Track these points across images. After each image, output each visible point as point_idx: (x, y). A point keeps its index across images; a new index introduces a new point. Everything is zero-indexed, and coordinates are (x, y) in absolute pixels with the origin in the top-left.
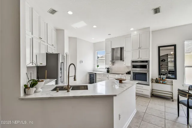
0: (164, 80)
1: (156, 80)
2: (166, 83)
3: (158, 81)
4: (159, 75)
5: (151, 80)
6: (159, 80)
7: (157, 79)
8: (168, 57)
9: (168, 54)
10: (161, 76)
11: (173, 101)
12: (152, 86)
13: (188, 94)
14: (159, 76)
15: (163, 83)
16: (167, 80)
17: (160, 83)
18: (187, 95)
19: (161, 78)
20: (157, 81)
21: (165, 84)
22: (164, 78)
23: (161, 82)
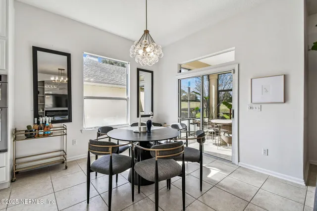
0: (48, 127)
1: (26, 131)
2: (52, 133)
3: (34, 133)
4: (34, 117)
5: (12, 134)
6: (35, 130)
7: (29, 127)
8: (44, 86)
9: (44, 81)
10: (41, 119)
11: (66, 168)
12: (15, 150)
13: (111, 146)
14: (36, 119)
15: (44, 135)
16: (54, 125)
17: (39, 136)
18: (110, 149)
19: (41, 122)
20: (30, 134)
21: (48, 135)
22: (47, 123)
23: (41, 133)
